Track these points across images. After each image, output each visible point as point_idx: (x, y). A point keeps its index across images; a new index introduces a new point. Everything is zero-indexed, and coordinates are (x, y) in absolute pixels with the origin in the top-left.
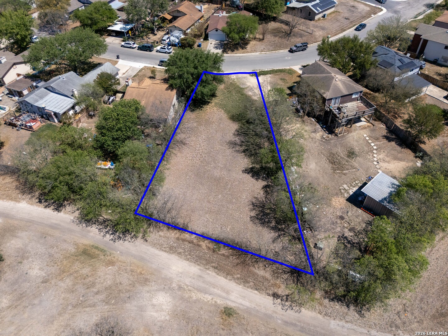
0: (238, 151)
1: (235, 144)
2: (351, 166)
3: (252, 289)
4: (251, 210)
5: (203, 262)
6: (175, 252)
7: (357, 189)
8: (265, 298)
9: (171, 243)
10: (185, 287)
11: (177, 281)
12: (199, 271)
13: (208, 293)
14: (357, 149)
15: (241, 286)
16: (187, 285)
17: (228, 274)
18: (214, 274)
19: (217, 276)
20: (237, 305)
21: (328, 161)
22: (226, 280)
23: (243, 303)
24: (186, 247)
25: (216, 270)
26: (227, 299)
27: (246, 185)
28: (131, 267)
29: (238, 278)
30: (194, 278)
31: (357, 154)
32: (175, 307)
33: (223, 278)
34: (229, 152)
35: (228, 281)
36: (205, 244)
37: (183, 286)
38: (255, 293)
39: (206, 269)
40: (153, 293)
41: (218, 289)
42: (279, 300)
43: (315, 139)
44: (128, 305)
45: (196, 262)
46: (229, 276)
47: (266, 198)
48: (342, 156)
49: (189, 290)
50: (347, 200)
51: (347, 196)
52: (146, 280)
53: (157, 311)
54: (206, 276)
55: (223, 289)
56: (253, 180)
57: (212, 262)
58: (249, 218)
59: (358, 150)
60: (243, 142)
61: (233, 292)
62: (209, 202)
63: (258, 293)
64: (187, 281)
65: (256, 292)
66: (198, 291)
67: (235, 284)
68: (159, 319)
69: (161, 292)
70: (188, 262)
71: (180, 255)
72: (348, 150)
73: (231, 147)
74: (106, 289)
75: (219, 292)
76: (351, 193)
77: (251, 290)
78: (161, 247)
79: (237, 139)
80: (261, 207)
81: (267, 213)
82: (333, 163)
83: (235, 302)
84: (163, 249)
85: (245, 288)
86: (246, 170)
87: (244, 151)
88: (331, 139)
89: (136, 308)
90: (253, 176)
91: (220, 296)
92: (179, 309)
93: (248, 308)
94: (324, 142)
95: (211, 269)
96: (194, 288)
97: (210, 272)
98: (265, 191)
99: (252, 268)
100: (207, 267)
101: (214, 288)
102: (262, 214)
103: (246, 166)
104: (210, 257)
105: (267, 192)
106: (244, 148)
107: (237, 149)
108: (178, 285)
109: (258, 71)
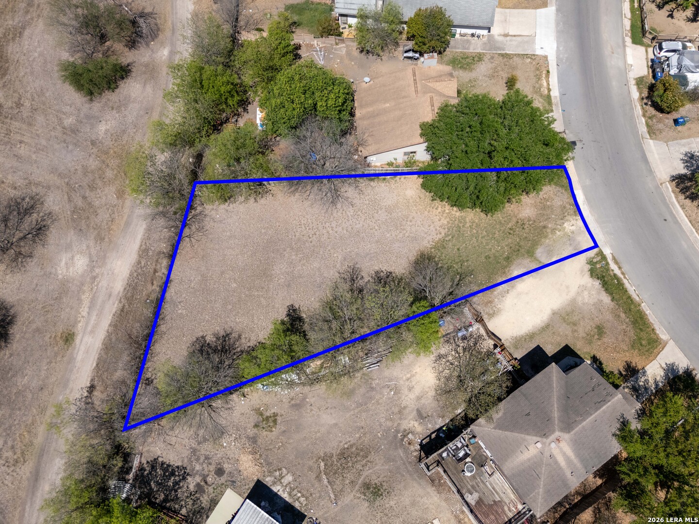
0: (336, 288)
3: (98, 359)
4: (216, 335)
5: (129, 293)
6: (140, 257)
8: (88, 376)
9: (152, 248)
10: (96, 283)
11: (102, 272)
12: (117, 293)
13: (89, 310)
15: (100, 345)
16: (99, 284)
17: (115, 326)
18: (114, 311)
19: (112, 315)
20: (78, 346)
21: (346, 446)
22: (107, 326)
23: (80, 352)
24: (149, 267)
25: (119, 312)
26: (84, 333)
28: (117, 217)
29: (110, 340)
30: (107, 289)
32: (72, 280)
33: (110, 321)
35: (106, 328)
36: (156, 288)
37: (97, 281)
38: (93, 364)
39: (120, 300)
40: (87, 252)
41: (95, 320)
42: (86, 394)
44: (72, 232)
45: (129, 285)
46: (112, 328)
48: (365, 473)
49: (92, 289)
50: (258, 481)
52: (102, 239)
53: (66, 264)
54: (111, 302)
55: (96, 326)
57: (129, 304)
60: (361, 291)
61: (93, 338)
63: (93, 368)
64: (104, 283)
65: (95, 365)
66: (91, 299)
67: (103, 338)
68: (59, 269)
69: (88, 260)
70: (128, 275)
71: (136, 264)
72: (384, 484)
73: (343, 275)
74: (90, 203)
75: (92, 322)
76: (275, 489)
77: (96, 358)
78: (147, 237)
79: (367, 279)
82: (344, 455)
83: (81, 342)
84: (144, 241)
85: (99, 350)
86: (294, 310)
88: (406, 450)
89: (69, 241)
91: (87, 324)
92: (70, 285)
93: (75, 359)
95: (121, 305)
96: (95, 293)
97: (116, 305)
98: (255, 348)
99: (126, 352)
100: (122, 300)
101: (97, 315)
104: (136, 299)
107: (342, 286)
108: (98, 274)
109: (617, 272)
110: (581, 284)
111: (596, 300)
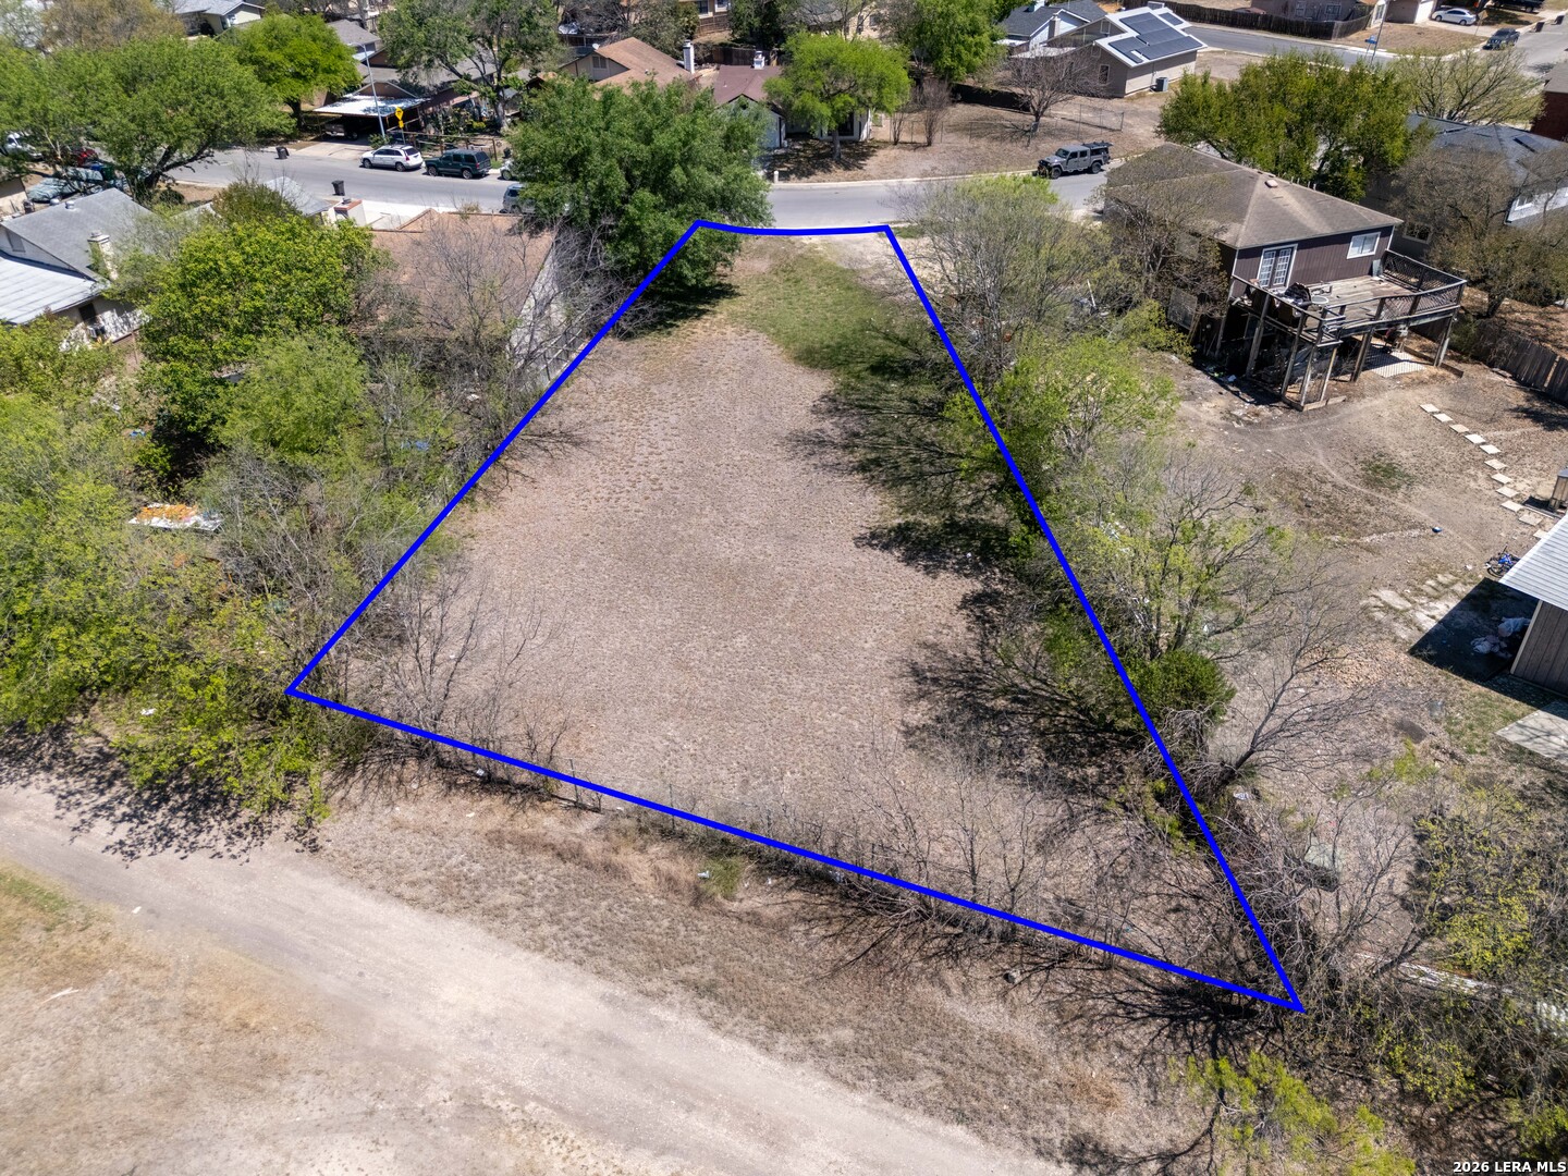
0: (835, 467)
1: (822, 443)
2: (1396, 518)
3: (930, 1112)
4: (907, 700)
5: (631, 958)
6: (468, 907)
7: (1452, 605)
9: (454, 861)
10: (505, 1105)
11: (455, 1070)
12: (604, 1010)
13: (645, 1144)
14: (1404, 454)
15: (859, 1099)
16: (518, 1090)
17: (777, 1026)
18: (694, 1025)
19: (712, 1037)
22: (764, 1060)
24: (540, 877)
25: (708, 1004)
27: (878, 595)
28: (192, 993)
29: (841, 1051)
30: (566, 1052)
31: (1413, 472)
33: (746, 1048)
34: (789, 471)
35: (777, 1065)
36: (646, 864)
37: (495, 1097)
38: (953, 1142)
39: (648, 995)
40: (291, 1143)
41: (716, 1117)
43: (1197, 421)
45: (587, 958)
46: (782, 1038)
47: (982, 645)
48: (1341, 480)
49: (530, 1126)
50: (1412, 652)
51: (1408, 635)
52: (268, 1065)
54: (642, 1038)
55: (749, 1120)
56: (913, 576)
57: (685, 960)
58: (894, 735)
59: (1413, 460)
60: (856, 435)
61: (808, 1134)
62: (682, 665)
63: (975, 1141)
64: (523, 1068)
65: (959, 1131)
66: (585, 1131)
67: (823, 1084)
69: (343, 1138)
70: (538, 958)
71: (497, 924)
72: (1361, 458)
73: (801, 455)
75: (718, 1134)
76: (1430, 625)
77: (927, 1122)
78: (392, 883)
79: (827, 425)
80: (960, 684)
81: (992, 709)
82: (1299, 506)
84: (403, 888)
85: (886, 1106)
87: (863, 468)
88: (1271, 421)
90: (909, 560)
94: (1239, 431)
95: (678, 995)
96: (560, 1109)
97: (669, 1016)
98: (978, 618)
99: (925, 991)
100: (654, 986)
101: (690, 1108)
102: (967, 715)
103: (875, 521)
104: (671, 932)
105: (984, 622)
106: (860, 454)
107: (830, 458)
108: (460, 1092)
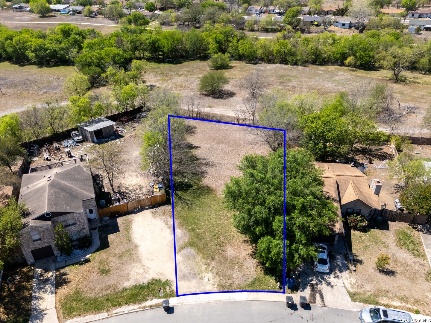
13: (221, 110)
26: (212, 109)
83: (208, 109)
86: (197, 148)
109: (148, 303)
110: (150, 270)
111: (131, 276)
